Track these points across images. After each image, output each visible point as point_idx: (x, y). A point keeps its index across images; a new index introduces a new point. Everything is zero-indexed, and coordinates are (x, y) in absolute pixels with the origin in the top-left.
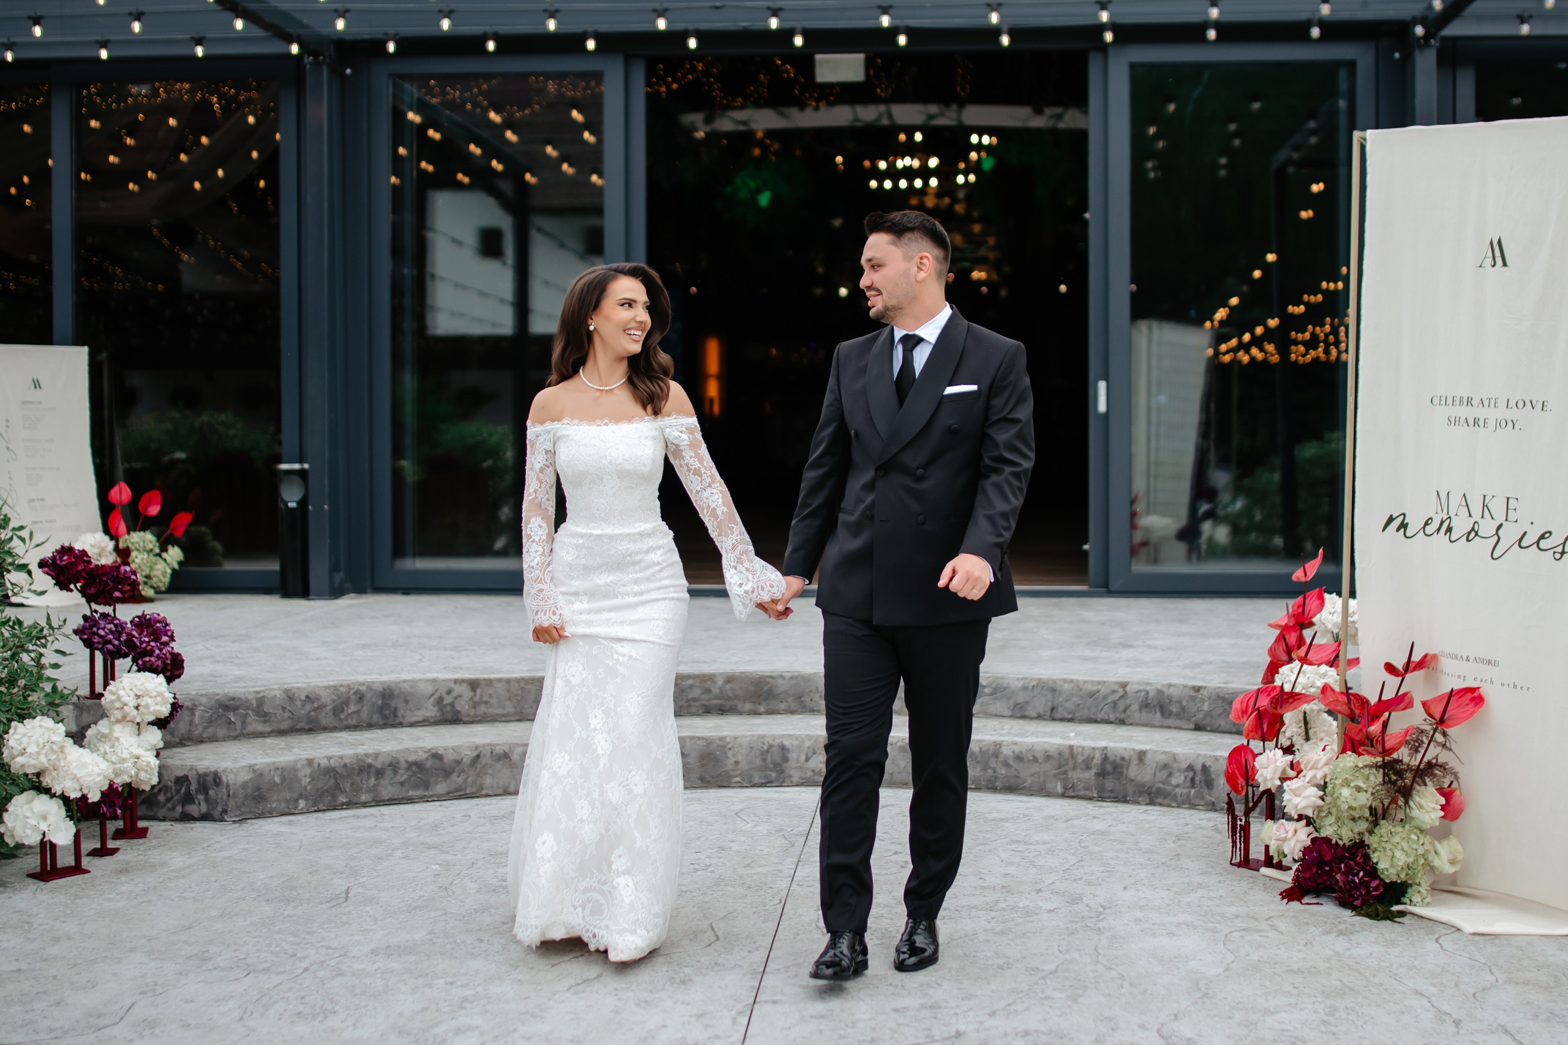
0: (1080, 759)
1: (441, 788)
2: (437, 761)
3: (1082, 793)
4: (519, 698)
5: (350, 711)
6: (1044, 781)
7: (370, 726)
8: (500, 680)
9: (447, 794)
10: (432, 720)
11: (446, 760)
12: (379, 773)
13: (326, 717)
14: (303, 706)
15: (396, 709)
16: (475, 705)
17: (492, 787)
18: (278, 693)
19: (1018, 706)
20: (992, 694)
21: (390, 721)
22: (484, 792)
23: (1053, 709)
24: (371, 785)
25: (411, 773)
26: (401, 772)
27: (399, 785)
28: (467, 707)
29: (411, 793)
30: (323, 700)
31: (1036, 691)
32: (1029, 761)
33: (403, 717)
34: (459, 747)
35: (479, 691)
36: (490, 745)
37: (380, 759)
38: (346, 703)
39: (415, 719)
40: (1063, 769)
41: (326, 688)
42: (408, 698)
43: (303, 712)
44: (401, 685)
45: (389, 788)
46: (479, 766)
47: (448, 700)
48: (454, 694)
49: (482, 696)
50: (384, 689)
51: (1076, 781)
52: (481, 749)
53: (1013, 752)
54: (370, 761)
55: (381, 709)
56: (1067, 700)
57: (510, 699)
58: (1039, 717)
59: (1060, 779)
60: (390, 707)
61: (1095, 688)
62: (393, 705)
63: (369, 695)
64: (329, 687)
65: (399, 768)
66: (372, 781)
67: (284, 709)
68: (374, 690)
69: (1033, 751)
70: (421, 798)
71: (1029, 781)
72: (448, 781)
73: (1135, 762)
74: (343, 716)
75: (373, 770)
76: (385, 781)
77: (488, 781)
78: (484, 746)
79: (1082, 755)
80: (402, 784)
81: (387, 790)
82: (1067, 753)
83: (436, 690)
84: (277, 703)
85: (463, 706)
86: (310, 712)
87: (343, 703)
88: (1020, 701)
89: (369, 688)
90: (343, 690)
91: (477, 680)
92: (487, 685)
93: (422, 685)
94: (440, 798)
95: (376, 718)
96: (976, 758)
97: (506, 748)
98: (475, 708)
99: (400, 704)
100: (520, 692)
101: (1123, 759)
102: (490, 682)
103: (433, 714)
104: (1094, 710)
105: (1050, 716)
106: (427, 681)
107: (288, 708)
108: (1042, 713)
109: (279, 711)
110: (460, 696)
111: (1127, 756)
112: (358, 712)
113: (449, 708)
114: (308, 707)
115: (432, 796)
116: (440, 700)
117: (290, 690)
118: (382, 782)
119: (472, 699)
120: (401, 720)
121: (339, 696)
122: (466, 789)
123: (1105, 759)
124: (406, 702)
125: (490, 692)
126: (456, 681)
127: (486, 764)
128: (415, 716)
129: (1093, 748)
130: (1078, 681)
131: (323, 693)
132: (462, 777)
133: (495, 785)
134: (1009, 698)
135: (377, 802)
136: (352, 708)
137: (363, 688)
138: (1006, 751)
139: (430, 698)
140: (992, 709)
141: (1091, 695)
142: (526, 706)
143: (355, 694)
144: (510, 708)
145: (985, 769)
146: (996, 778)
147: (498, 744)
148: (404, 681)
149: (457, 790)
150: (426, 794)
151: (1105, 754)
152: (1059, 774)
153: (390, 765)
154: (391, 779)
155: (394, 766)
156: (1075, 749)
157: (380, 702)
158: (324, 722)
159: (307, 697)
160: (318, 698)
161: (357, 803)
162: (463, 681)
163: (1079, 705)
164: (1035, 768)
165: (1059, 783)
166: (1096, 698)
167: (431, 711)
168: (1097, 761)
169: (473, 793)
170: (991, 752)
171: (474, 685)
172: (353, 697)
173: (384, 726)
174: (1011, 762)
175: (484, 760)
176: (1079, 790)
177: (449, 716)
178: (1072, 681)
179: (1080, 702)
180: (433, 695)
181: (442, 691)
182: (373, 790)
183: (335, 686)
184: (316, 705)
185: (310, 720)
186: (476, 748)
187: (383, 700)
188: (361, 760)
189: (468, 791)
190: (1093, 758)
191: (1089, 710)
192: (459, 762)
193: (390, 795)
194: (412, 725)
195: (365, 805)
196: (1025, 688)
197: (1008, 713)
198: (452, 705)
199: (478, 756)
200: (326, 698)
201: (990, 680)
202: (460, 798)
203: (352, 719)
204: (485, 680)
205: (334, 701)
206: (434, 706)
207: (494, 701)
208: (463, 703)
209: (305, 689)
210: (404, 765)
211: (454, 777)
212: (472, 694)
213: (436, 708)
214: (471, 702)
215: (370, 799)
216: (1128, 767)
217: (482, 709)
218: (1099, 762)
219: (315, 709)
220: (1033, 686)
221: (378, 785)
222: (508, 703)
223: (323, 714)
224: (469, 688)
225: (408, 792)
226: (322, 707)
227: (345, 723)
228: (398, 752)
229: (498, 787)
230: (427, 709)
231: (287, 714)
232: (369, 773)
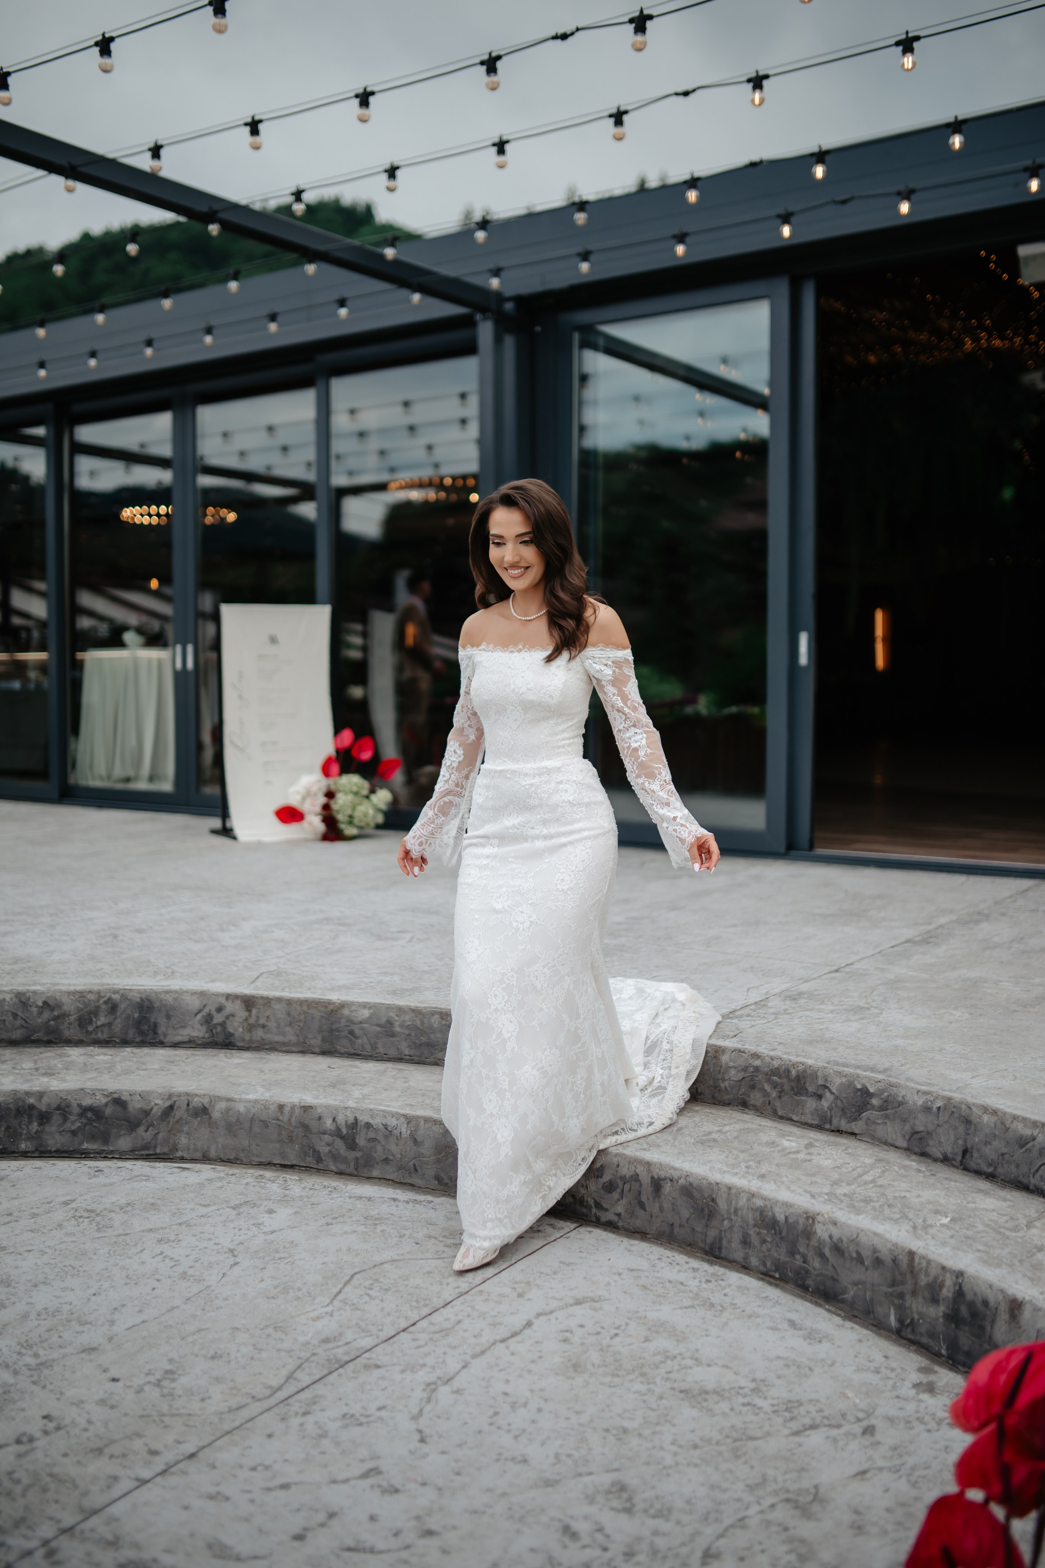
0: (923, 1280)
1: (124, 1143)
2: (119, 1108)
3: (925, 1340)
4: (301, 1024)
5: (99, 1023)
6: (872, 1300)
7: (125, 1043)
8: (279, 1000)
9: (132, 1151)
10: (199, 1042)
11: (130, 1108)
12: (44, 1118)
13: (69, 1028)
14: (40, 1014)
15: (155, 1025)
16: (251, 1028)
17: (189, 1149)
18: (8, 997)
19: (918, 1136)
20: (881, 1108)
21: (149, 1039)
22: (179, 1154)
23: (965, 1152)
24: (34, 1130)
25: (85, 1121)
26: (72, 1118)
27: (69, 1134)
28: (241, 1030)
29: (85, 1146)
30: (65, 1008)
31: (944, 1117)
32: (852, 1259)
33: (165, 1035)
34: (150, 1093)
35: (254, 1011)
36: (187, 1094)
37: (45, 1100)
38: (96, 1012)
39: (179, 1039)
40: (899, 1289)
41: (69, 993)
42: (171, 1013)
43: (40, 1020)
44: (163, 996)
45: (58, 1137)
46: (172, 1120)
47: (218, 1019)
48: (226, 1012)
49: (258, 1017)
50: (142, 1000)
51: (916, 1316)
52: (175, 1099)
53: (831, 1237)
54: (32, 1101)
55: (138, 1023)
56: (987, 1143)
57: (290, 1024)
58: (946, 1160)
59: (894, 1305)
60: (149, 1021)
61: (1028, 1132)
62: (152, 1020)
63: (123, 1006)
64: (74, 993)
65: (71, 1114)
66: (35, 1126)
67: (15, 1016)
68: (130, 1000)
69: (858, 1244)
70: (97, 1153)
71: (852, 1293)
72: (133, 1135)
73: (1004, 1316)
74: (90, 1028)
75: (35, 1112)
76: (51, 1128)
77: (183, 1140)
78: (179, 1095)
79: (927, 1274)
80: (74, 1133)
81: (54, 1141)
82: (904, 1261)
83: (205, 1006)
84: (6, 1008)
85: (236, 1028)
86: (49, 1021)
87: (90, 1013)
88: (921, 1128)
89: (124, 997)
90: (92, 997)
91: (253, 997)
92: (265, 1005)
93: (187, 998)
94: (122, 1156)
95: (131, 1034)
96: (780, 1233)
97: (206, 1101)
98: (250, 1031)
99: (162, 1021)
100: (302, 1017)
101: (986, 1303)
102: (268, 1001)
103: (201, 1034)
104: (1024, 1169)
105: (961, 1162)
106: (194, 993)
107: (20, 1014)
108: (950, 1156)
109: (9, 1018)
110: (233, 1016)
111: (992, 1300)
112: (110, 1025)
113: (219, 1029)
114: (46, 1015)
115: (112, 1152)
116: (208, 1019)
117: (24, 994)
118: (47, 1128)
119: (246, 1020)
120: (162, 1038)
121: (86, 1005)
122: (155, 1147)
123: (960, 1293)
124: (169, 1017)
125: (267, 1013)
126: (228, 997)
127: (181, 1119)
128: (178, 1034)
129: (944, 1268)
130: (1005, 1113)
131: (65, 1000)
132: (152, 1132)
133: (192, 1147)
134: (904, 1121)
135: (42, 1152)
136: (102, 1020)
137: (116, 997)
138: (821, 1231)
139: (196, 1014)
140: (880, 1131)
141: (1023, 1142)
142: (310, 1036)
143: (106, 1002)
144: (291, 1037)
145: (792, 1253)
146: (807, 1272)
147: (196, 1095)
148: (167, 992)
149: (145, 1147)
150: (105, 1148)
151: (960, 1285)
152: (892, 1295)
153: (58, 1108)
154: (59, 1126)
155: (63, 1109)
156: (917, 1260)
157: (136, 1015)
158: (67, 1033)
159: (45, 1003)
160: (59, 1005)
161: (14, 1152)
162: (236, 997)
163: (1003, 1154)
164: (859, 1274)
165: (892, 1312)
166: (1029, 1150)
167: (198, 1031)
168: (947, 1292)
169: (165, 1154)
170: (800, 1227)
171: (249, 1002)
172: (104, 1007)
173: (142, 1044)
174: (827, 1252)
175: (178, 1114)
176: (921, 1335)
177: (220, 1039)
178: (995, 1112)
179: (1005, 1150)
180: (200, 1011)
181: (211, 1008)
182: (38, 1135)
183: (81, 992)
184: (56, 1013)
185: (49, 1031)
186: (170, 1096)
187: (140, 1012)
188: (19, 1099)
189: (158, 1151)
190: (942, 1286)
191: (1018, 1166)
192: (147, 1113)
193: (58, 1146)
194: (176, 1045)
195: (25, 1155)
196: (927, 1109)
197: (904, 1144)
198: (223, 1025)
199: (171, 1107)
200: (69, 1005)
201: (881, 1086)
202: (147, 1158)
203: (102, 1032)
204: (262, 998)
205: (79, 1010)
206: (202, 1025)
207: (272, 1024)
208: (236, 1024)
209: (42, 993)
210: (76, 1110)
211: (141, 1130)
212: (247, 1014)
213: (204, 1028)
214: (246, 1024)
215: (31, 1149)
216: (993, 1322)
217: (259, 1034)
218: (950, 1295)
219: (56, 1018)
220: (939, 1108)
221: (42, 1131)
222: (288, 1029)
223: (66, 1025)
224: (243, 1006)
225: (81, 1143)
226: (64, 1016)
227: (93, 1036)
228: (69, 1092)
229: (196, 1150)
230: (193, 1028)
231: (19, 1022)
232: (30, 1117)
